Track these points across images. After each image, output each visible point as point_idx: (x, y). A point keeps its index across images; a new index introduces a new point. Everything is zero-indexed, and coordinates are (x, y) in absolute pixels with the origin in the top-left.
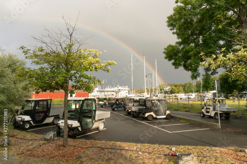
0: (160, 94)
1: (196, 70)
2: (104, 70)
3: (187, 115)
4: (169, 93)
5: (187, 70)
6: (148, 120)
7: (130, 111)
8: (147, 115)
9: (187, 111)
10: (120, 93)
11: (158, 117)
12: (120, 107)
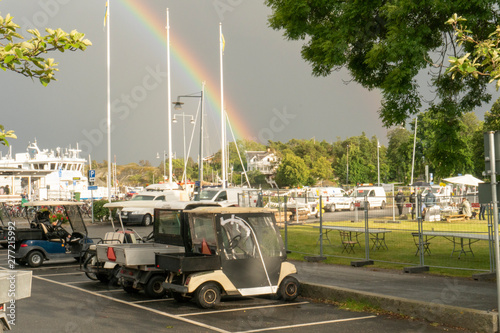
0: (238, 189)
1: (405, 83)
2: (26, 72)
3: (362, 282)
4: (271, 182)
5: (364, 83)
6: (202, 307)
7: (109, 265)
8: (194, 283)
9: (359, 265)
10: (43, 181)
11: (244, 292)
12: (57, 249)
